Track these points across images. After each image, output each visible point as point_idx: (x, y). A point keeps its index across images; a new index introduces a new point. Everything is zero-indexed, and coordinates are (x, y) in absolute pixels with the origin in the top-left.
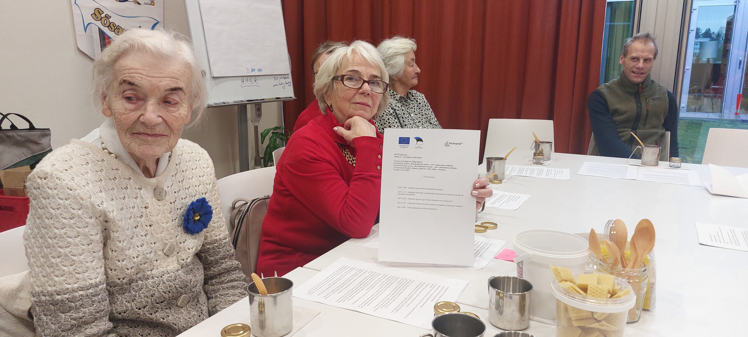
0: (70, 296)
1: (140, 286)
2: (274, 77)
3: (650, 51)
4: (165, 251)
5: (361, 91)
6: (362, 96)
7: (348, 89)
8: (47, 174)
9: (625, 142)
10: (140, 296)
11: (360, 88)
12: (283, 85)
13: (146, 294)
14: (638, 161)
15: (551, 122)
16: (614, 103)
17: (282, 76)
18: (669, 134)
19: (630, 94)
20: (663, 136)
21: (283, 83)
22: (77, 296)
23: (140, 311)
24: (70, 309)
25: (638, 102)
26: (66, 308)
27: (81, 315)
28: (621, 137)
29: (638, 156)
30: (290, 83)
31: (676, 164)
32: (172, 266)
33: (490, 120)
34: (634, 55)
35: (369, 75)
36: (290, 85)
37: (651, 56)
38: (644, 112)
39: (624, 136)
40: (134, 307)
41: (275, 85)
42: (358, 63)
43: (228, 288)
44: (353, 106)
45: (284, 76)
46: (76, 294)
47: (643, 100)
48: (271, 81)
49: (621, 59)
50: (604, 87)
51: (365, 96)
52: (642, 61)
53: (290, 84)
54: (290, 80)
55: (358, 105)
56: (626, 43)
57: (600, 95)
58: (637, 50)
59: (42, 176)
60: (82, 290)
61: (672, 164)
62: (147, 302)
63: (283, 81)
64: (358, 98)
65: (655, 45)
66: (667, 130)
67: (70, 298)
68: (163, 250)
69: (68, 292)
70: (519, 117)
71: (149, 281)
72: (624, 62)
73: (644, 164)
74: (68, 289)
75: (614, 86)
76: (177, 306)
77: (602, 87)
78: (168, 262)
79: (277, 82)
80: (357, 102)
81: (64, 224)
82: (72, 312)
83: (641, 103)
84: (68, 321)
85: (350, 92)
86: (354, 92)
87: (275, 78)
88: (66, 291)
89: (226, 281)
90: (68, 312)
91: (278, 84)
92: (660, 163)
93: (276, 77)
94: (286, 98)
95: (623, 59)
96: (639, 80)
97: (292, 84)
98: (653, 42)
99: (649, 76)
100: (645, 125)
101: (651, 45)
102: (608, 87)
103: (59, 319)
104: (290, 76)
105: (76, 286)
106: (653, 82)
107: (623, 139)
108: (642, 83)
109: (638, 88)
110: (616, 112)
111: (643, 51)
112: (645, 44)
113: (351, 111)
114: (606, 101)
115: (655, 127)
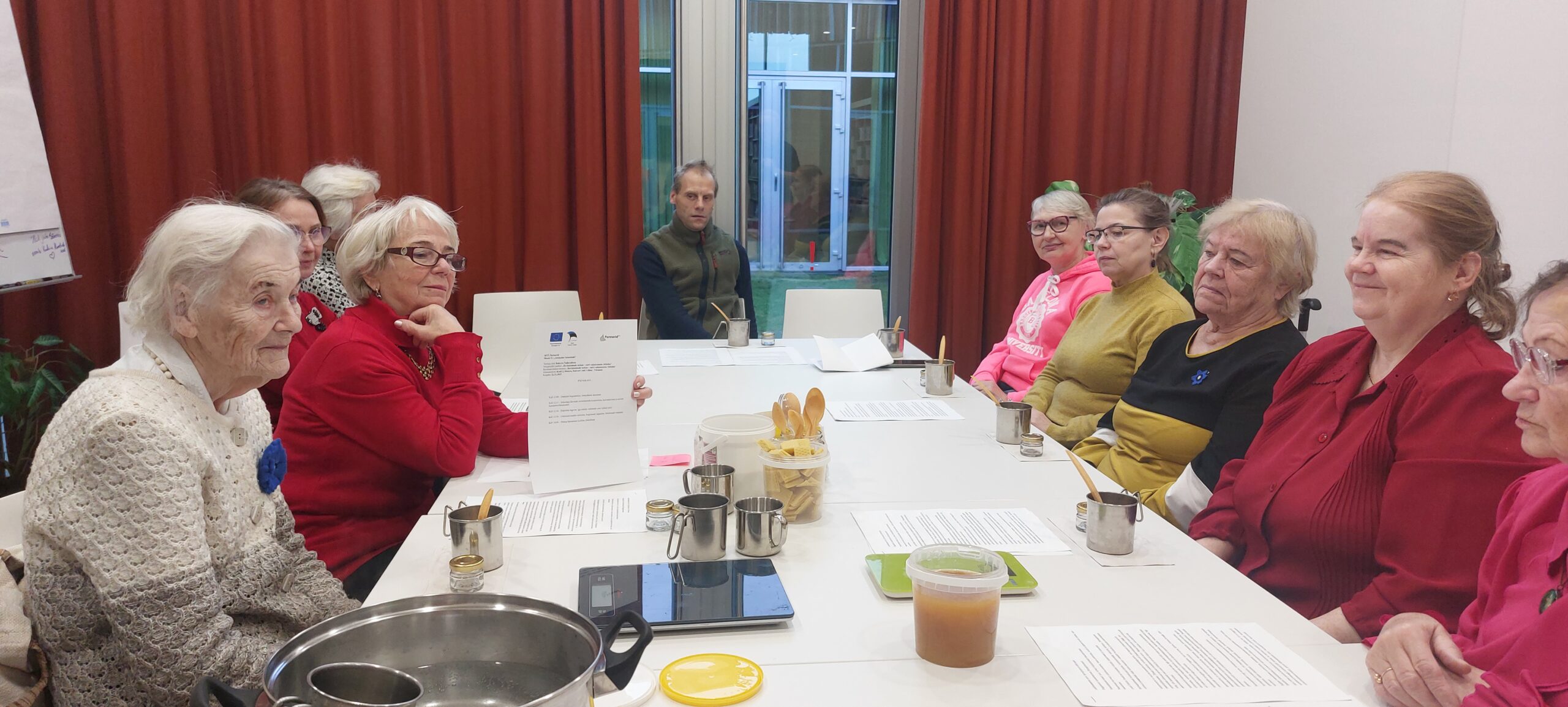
0: (187, 582)
1: (237, 568)
2: (32, 235)
3: (709, 185)
4: (253, 518)
5: (436, 269)
6: (438, 276)
7: (417, 267)
8: (134, 417)
9: (693, 316)
10: (244, 580)
11: (434, 266)
12: (50, 252)
13: (252, 576)
14: (724, 342)
15: (576, 293)
16: (673, 260)
17: (48, 233)
18: (742, 301)
19: (688, 244)
20: (737, 304)
21: (49, 247)
22: (196, 580)
23: (251, 599)
24: (190, 599)
25: (703, 257)
26: (185, 599)
27: (205, 605)
28: (687, 310)
29: (723, 333)
30: (63, 245)
31: (768, 341)
32: (262, 539)
33: (476, 296)
34: (690, 189)
35: (443, 247)
36: (64, 251)
37: (712, 192)
38: (712, 271)
39: (690, 308)
40: (242, 594)
41: (36, 252)
42: (427, 231)
43: (308, 570)
44: (425, 290)
45: (50, 232)
46: (194, 577)
47: (708, 255)
48: (28, 245)
49: (673, 196)
50: (654, 237)
51: (441, 277)
52: (700, 198)
53: (63, 248)
54: (62, 239)
55: (433, 289)
56: (676, 174)
57: (649, 249)
58: (693, 183)
59: (126, 421)
60: (199, 573)
61: (765, 341)
62: (256, 586)
63: (50, 242)
64: (433, 280)
65: (714, 176)
66: (740, 297)
67: (187, 585)
68: (250, 517)
69: (183, 577)
70: (520, 288)
71: (245, 560)
72: (677, 201)
73: (732, 345)
74: (184, 572)
75: (667, 235)
76: (282, 591)
77: (650, 238)
78: (257, 533)
79: (38, 245)
80: (431, 285)
81: (139, 488)
82: (192, 603)
83: (706, 258)
84: (191, 615)
85: (420, 270)
86: (426, 271)
87: (34, 237)
88: (183, 575)
89: (298, 562)
90: (187, 604)
91: (41, 250)
92: (751, 341)
93: (36, 235)
94: (61, 277)
95: (675, 197)
96: (699, 225)
97: (66, 248)
98: (711, 172)
99: (711, 219)
100: (715, 289)
101: (710, 176)
102: (659, 237)
103: (175, 615)
104: (61, 232)
105: (192, 567)
106: (715, 228)
107: (690, 313)
108: (704, 230)
109: (699, 238)
110: (677, 273)
111: (701, 184)
112: (702, 175)
113: (422, 298)
114: (659, 258)
115: (727, 292)
